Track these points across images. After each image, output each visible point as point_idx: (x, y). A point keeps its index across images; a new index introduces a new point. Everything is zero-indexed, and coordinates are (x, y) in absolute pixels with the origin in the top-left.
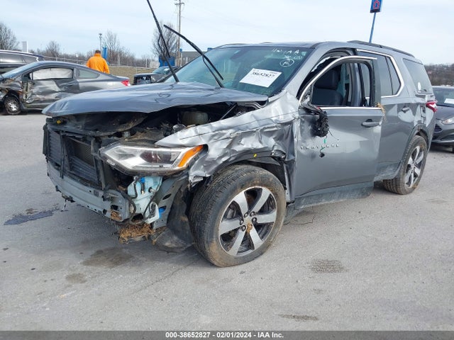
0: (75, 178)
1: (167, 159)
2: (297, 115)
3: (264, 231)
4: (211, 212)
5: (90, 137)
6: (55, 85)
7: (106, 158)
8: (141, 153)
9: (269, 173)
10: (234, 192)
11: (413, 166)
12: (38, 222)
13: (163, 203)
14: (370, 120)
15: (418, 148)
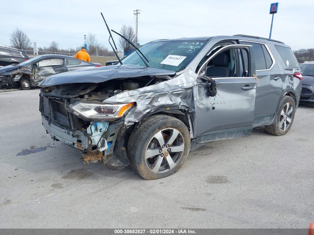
0: (57, 124)
1: (110, 111)
2: (196, 83)
3: (176, 157)
4: (139, 144)
5: (65, 98)
6: (53, 70)
7: (73, 111)
8: (94, 108)
9: (178, 120)
10: (154, 131)
11: (285, 116)
12: (37, 154)
13: (110, 139)
14: (247, 85)
15: (288, 104)
